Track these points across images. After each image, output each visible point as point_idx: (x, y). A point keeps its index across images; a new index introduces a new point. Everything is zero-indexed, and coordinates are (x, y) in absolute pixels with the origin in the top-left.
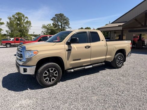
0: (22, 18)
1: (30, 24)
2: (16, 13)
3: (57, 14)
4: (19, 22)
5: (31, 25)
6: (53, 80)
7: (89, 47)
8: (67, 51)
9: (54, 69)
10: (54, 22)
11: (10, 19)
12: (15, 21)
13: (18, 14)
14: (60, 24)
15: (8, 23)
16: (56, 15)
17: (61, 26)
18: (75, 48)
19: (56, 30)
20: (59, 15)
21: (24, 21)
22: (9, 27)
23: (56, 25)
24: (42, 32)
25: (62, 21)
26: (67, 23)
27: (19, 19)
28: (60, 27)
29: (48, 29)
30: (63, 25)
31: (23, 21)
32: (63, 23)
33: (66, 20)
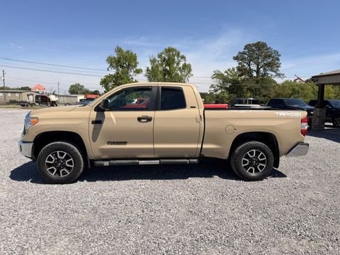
0: (174, 60)
1: (190, 70)
2: (166, 49)
3: (249, 45)
4: (168, 68)
5: (192, 73)
6: (64, 173)
7: (149, 119)
8: (93, 122)
9: (66, 153)
10: (239, 64)
11: (153, 61)
12: (162, 65)
13: (169, 50)
14: (254, 67)
15: (148, 70)
16: (246, 47)
17: (258, 72)
18: (111, 119)
19: (243, 80)
20: (254, 45)
21: (178, 64)
22: (149, 77)
23: (246, 69)
24: (212, 86)
25: (260, 61)
26: (273, 64)
27: (169, 62)
28: (255, 74)
29: (225, 80)
30: (262, 69)
31: (175, 65)
32: (261, 64)
33: (270, 56)
